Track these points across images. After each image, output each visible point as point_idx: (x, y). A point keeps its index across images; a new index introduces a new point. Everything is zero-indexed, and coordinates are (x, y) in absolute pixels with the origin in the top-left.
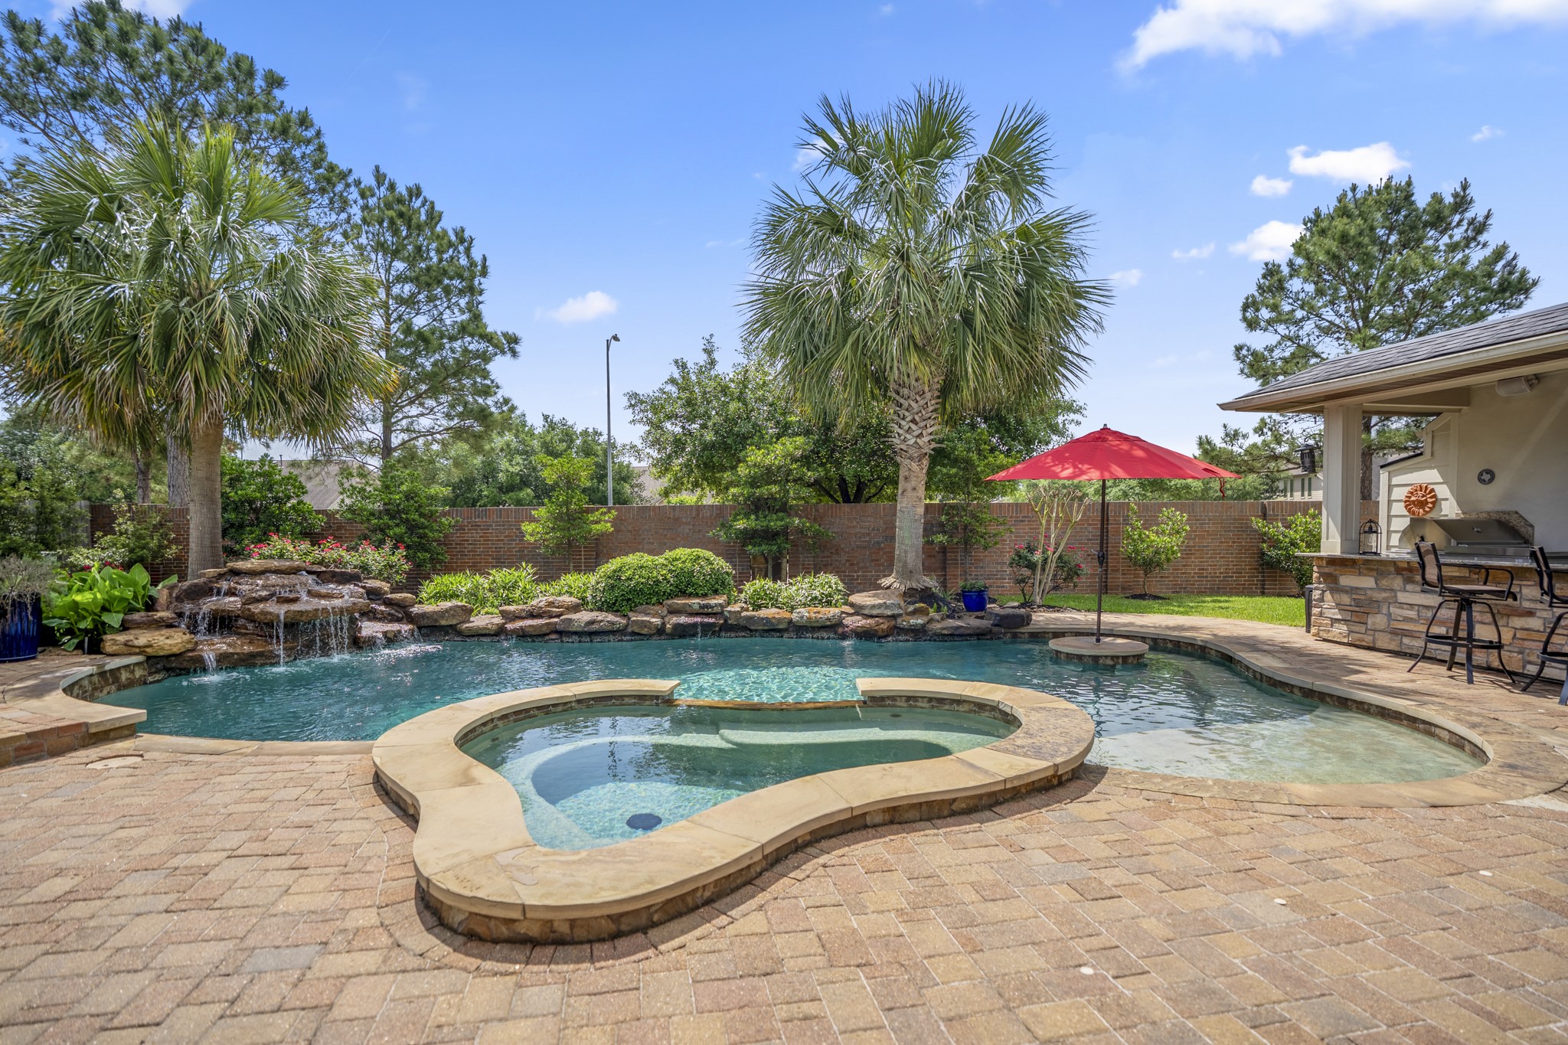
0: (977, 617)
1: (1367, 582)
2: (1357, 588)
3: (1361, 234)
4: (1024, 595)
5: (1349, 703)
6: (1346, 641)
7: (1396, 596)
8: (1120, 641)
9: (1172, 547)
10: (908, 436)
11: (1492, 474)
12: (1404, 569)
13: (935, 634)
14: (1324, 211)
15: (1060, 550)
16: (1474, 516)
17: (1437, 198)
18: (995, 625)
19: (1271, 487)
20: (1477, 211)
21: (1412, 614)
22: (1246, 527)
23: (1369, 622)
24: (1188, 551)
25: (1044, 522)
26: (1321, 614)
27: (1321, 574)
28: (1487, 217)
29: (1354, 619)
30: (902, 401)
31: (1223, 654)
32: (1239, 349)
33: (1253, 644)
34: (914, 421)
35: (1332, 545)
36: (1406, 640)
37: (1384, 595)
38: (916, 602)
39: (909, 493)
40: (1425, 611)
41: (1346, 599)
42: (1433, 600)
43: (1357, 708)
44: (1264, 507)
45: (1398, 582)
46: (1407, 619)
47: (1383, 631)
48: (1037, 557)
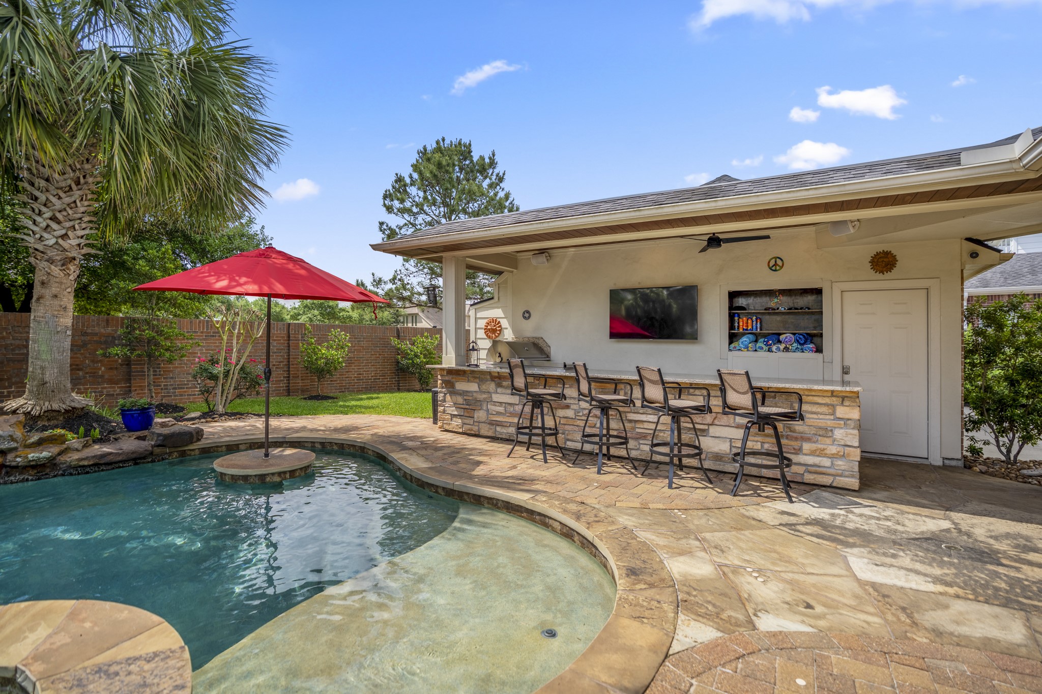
0: (139, 438)
1: (473, 387)
2: (467, 392)
3: (448, 165)
4: (209, 405)
5: (482, 499)
6: (461, 430)
7: (491, 397)
8: (289, 452)
9: (338, 358)
10: (46, 235)
11: (528, 312)
12: (496, 377)
13: (70, 467)
14: (429, 148)
15: (241, 363)
16: (521, 340)
17: (482, 158)
18: (159, 446)
19: (396, 320)
20: (499, 169)
21: (501, 409)
22: (387, 344)
23: (475, 416)
24: (349, 362)
25: (225, 338)
26: (444, 411)
27: (444, 381)
28: (504, 174)
29: (466, 414)
30: (37, 193)
31: (378, 453)
32: (381, 224)
33: (399, 442)
34: (53, 218)
35: (449, 359)
36: (498, 429)
37: (484, 396)
38: (56, 427)
39: (48, 301)
40: (509, 407)
41: (460, 400)
42: (515, 399)
43: (488, 503)
44: (398, 329)
45: (492, 386)
46: (498, 413)
47: (484, 422)
48: (219, 370)
